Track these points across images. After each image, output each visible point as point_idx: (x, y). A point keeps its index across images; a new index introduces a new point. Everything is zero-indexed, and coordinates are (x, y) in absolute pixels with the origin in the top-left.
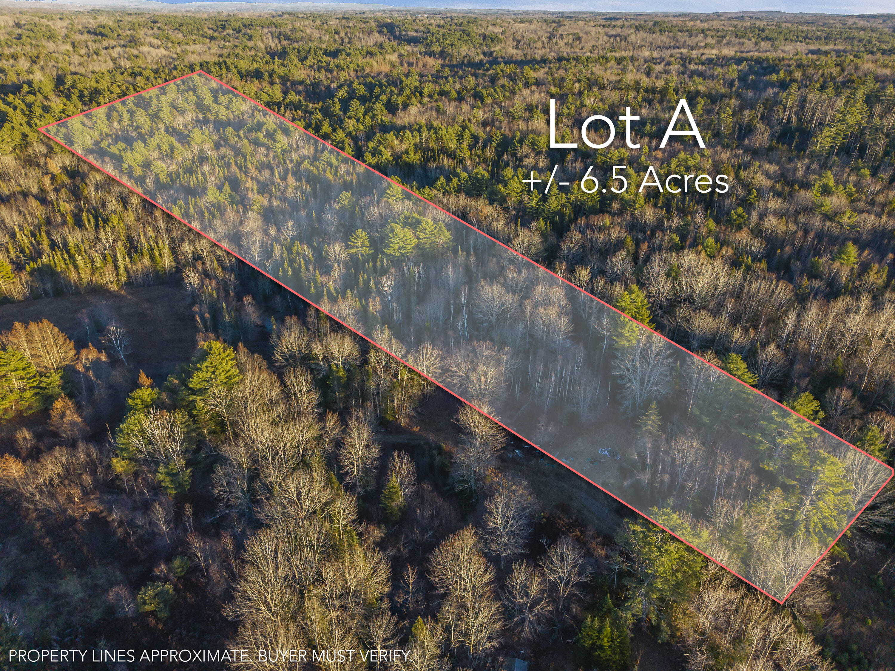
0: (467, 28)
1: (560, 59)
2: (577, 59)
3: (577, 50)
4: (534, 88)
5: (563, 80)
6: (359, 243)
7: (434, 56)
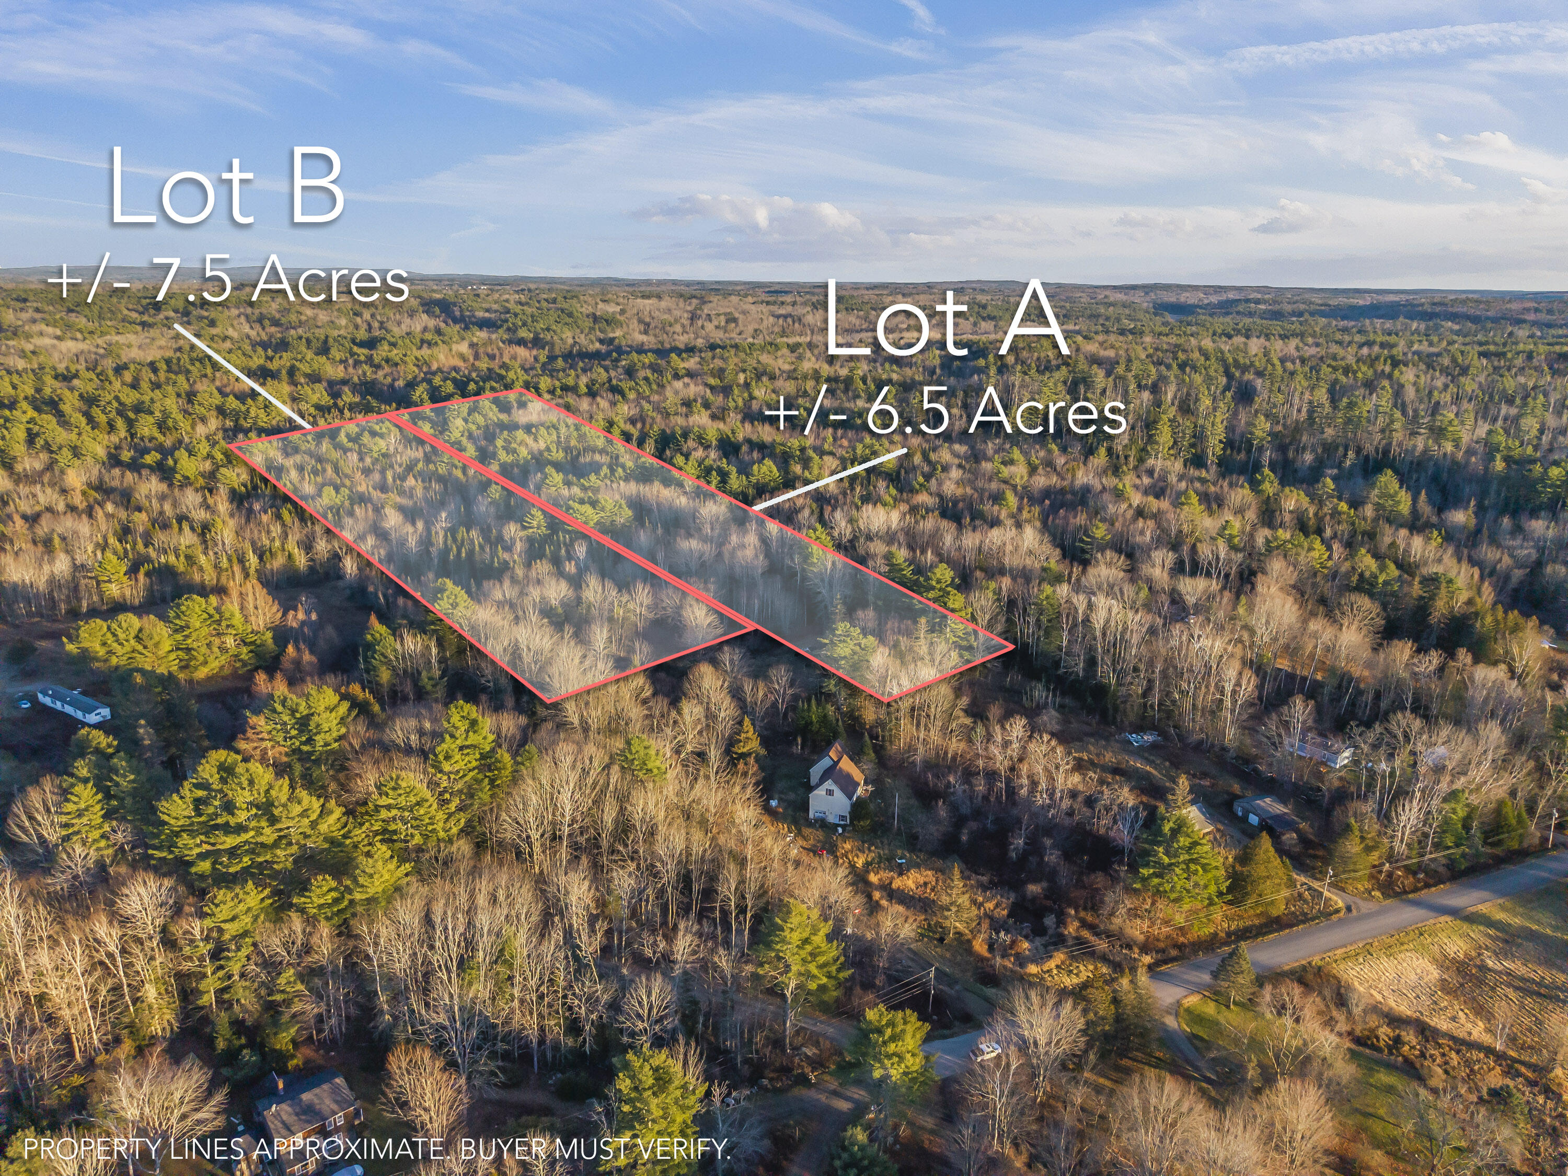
0: (565, 306)
1: (713, 347)
2: (736, 346)
3: (734, 335)
4: (686, 380)
5: (722, 370)
6: (535, 523)
7: (525, 346)
